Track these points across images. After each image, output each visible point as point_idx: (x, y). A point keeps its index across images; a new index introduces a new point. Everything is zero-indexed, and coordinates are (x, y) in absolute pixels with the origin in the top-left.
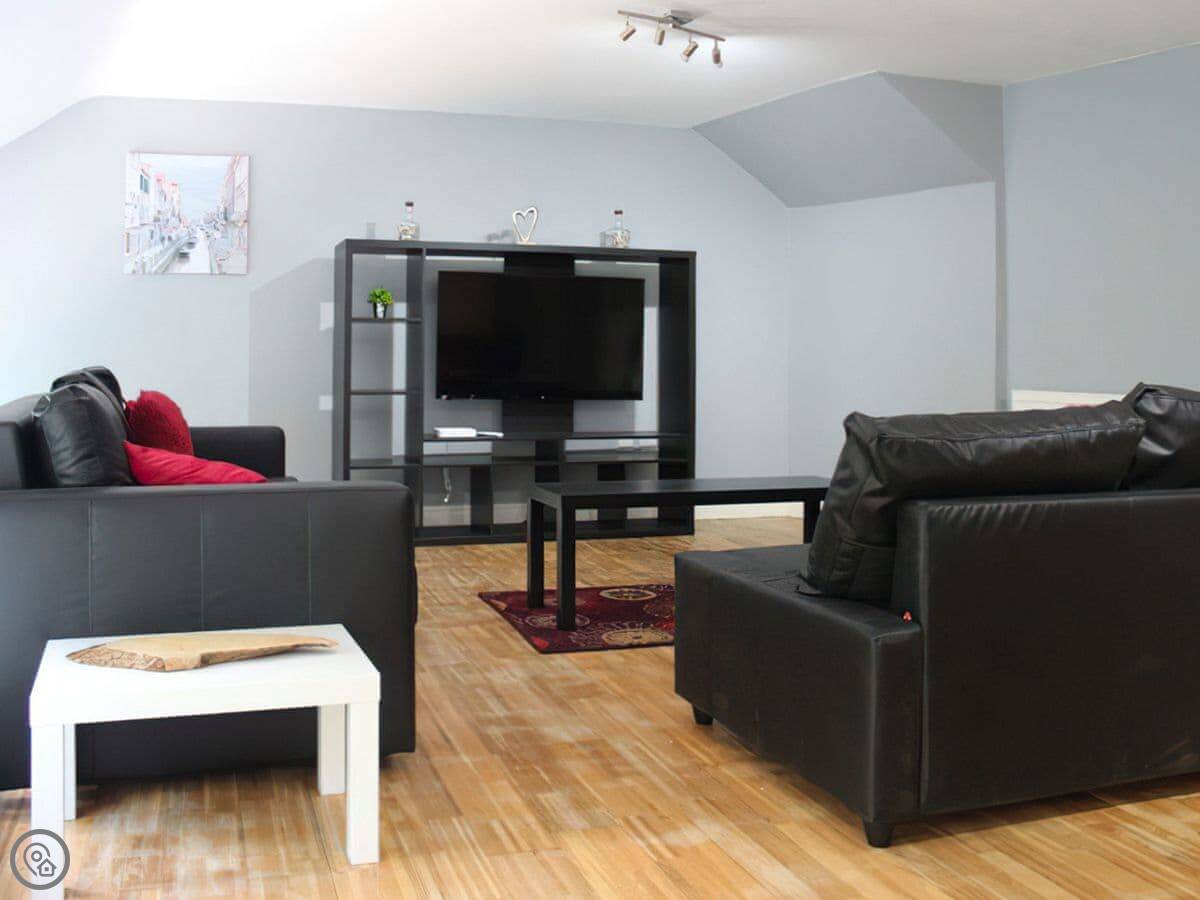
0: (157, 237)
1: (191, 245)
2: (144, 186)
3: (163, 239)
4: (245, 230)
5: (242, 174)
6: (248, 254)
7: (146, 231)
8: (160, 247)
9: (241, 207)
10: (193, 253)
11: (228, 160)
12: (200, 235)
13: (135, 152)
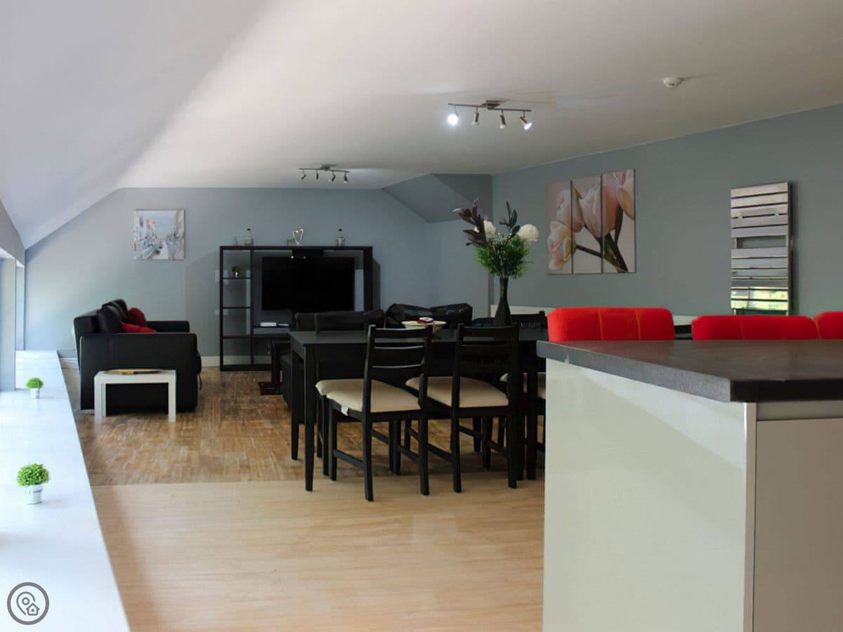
0: (147, 245)
1: (161, 248)
2: (142, 224)
3: (149, 246)
4: (183, 240)
5: (181, 218)
6: (185, 251)
7: (143, 242)
8: (148, 249)
9: (181, 231)
10: (162, 251)
11: (175, 212)
12: (164, 243)
13: (138, 210)
